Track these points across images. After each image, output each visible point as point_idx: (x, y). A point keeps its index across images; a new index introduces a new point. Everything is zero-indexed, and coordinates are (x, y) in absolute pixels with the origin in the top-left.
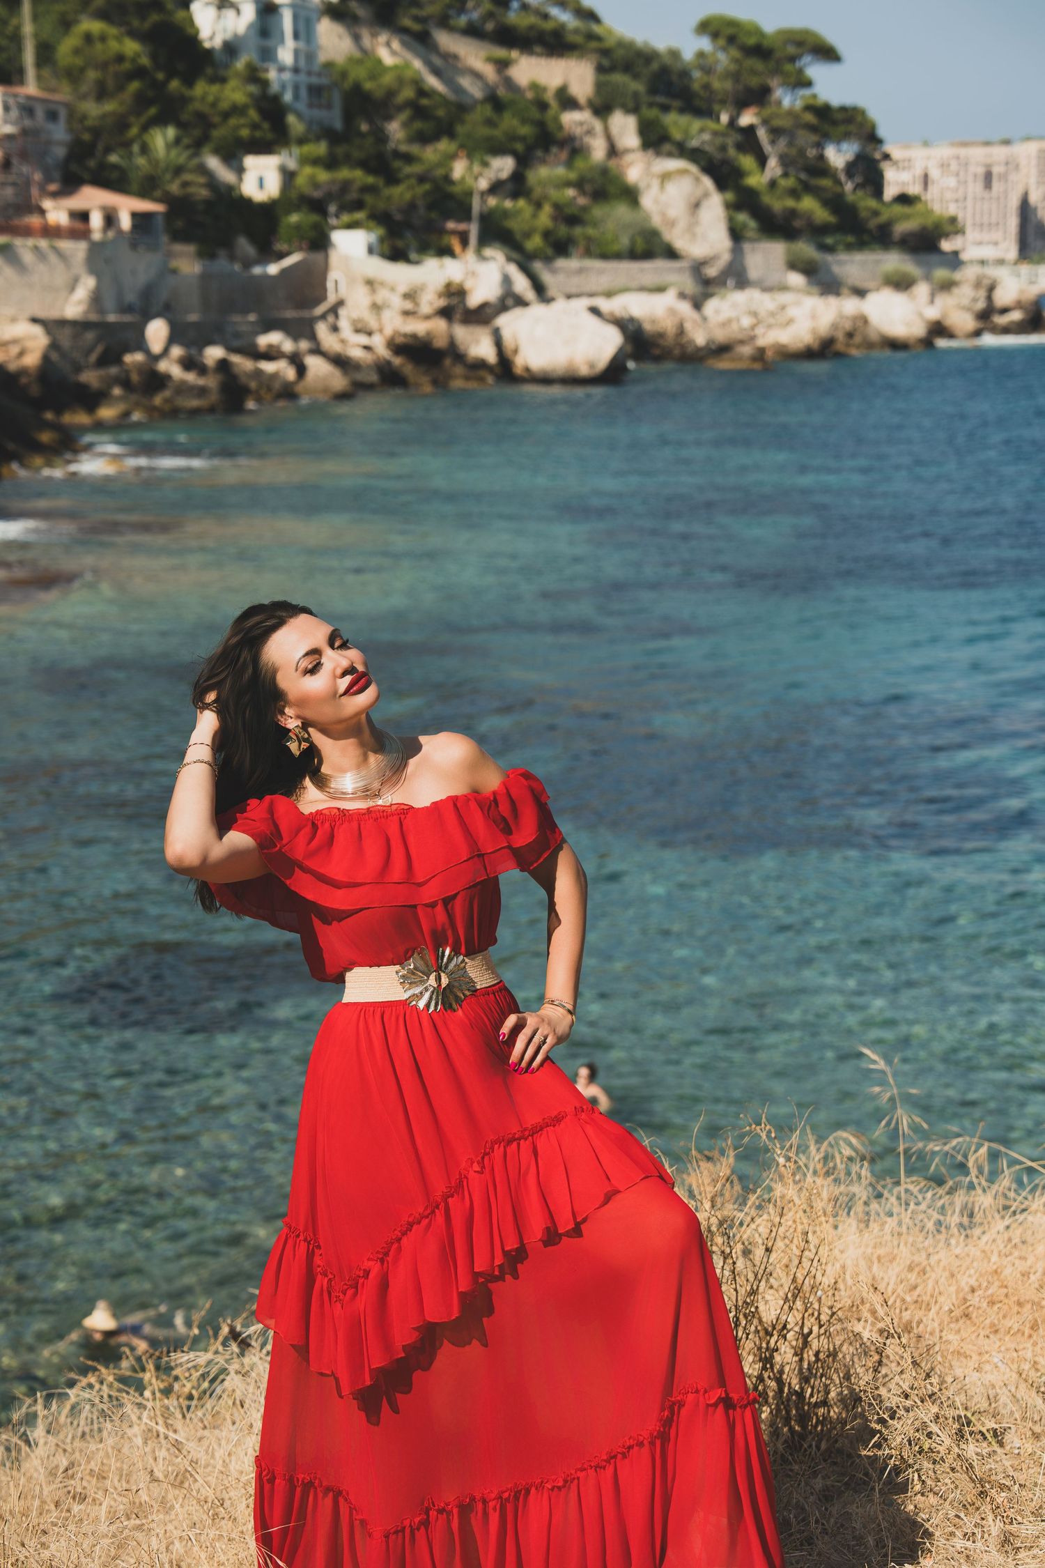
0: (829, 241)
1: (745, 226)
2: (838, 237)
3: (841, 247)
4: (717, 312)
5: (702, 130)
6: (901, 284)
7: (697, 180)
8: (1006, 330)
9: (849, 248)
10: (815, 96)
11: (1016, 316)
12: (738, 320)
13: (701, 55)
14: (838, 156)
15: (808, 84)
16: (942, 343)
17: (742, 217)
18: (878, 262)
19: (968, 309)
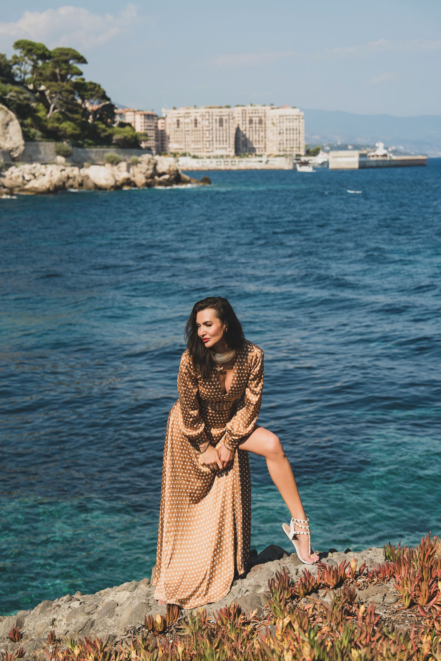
0: (80, 142)
1: (34, 135)
2: (86, 140)
3: (86, 145)
4: (12, 173)
5: (11, 91)
6: (114, 162)
7: (7, 113)
8: (160, 183)
9: (90, 145)
10: (83, 80)
11: (167, 177)
12: (24, 178)
13: (15, 57)
14: (91, 106)
15: (81, 74)
16: (126, 188)
17: (33, 130)
18: (104, 152)
19: (144, 173)
